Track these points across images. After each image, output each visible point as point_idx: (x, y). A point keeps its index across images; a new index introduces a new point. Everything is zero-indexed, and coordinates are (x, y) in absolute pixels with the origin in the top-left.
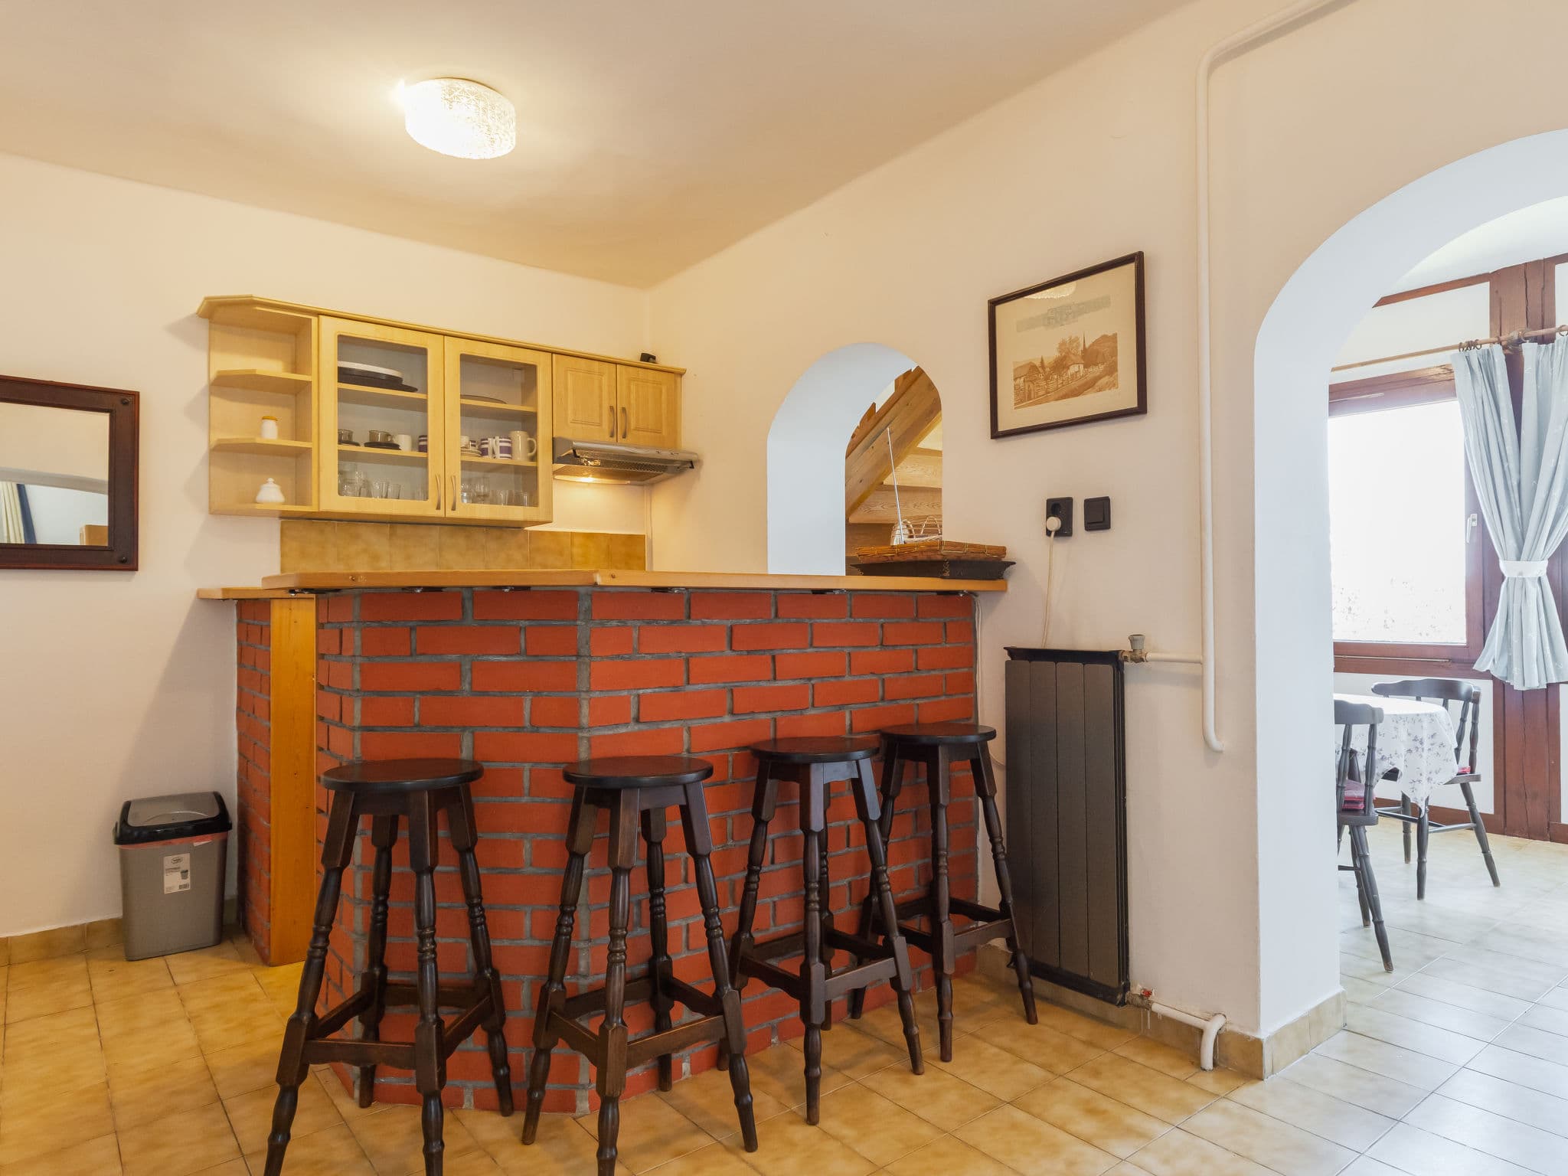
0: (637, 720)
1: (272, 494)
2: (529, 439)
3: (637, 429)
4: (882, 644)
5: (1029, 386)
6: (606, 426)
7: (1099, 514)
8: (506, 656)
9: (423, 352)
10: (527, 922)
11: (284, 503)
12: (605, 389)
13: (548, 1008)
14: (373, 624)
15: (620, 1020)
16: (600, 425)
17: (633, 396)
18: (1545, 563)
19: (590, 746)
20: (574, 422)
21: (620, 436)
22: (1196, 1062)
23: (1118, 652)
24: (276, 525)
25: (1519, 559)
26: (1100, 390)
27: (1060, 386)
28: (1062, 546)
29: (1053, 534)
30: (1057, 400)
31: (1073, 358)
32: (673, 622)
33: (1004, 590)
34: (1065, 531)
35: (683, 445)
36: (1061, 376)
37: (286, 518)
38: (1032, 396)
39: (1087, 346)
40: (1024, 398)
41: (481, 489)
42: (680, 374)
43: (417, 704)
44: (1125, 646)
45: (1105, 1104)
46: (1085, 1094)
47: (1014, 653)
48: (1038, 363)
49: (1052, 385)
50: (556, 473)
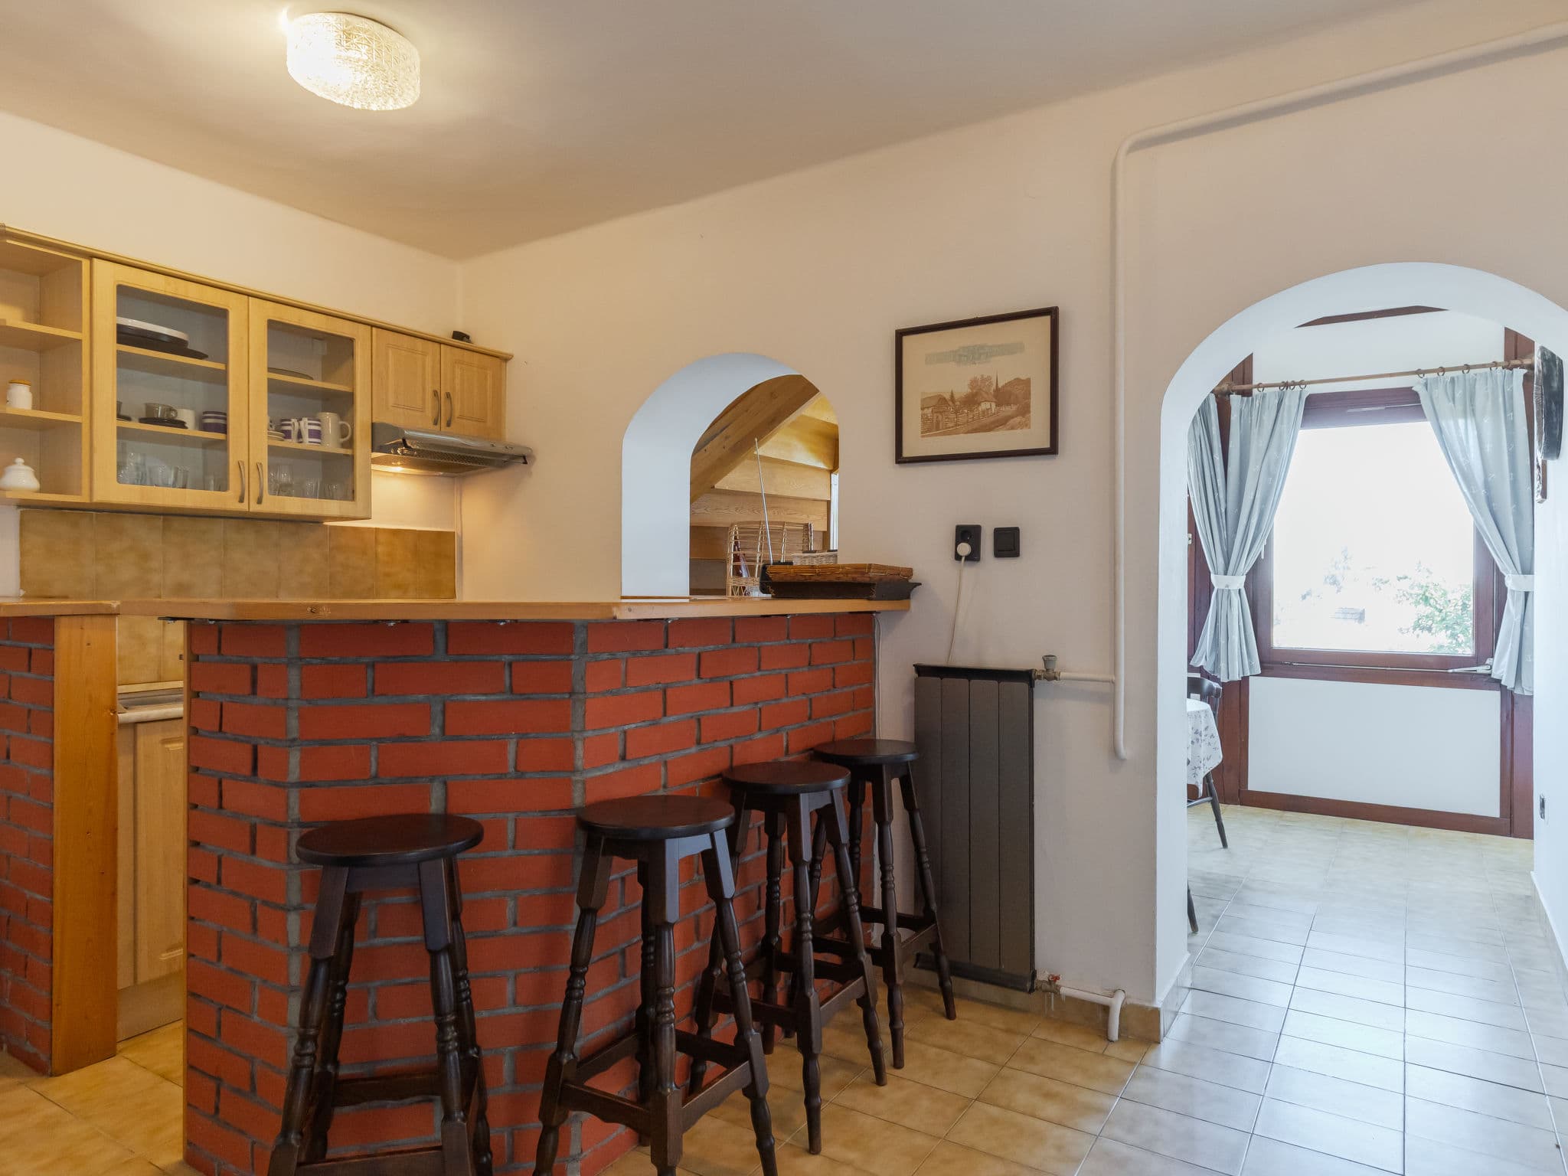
0: (623, 758)
1: (22, 479)
2: (341, 422)
3: (461, 417)
4: (809, 664)
5: (937, 417)
6: (429, 413)
7: (1008, 543)
8: (485, 694)
9: (222, 314)
10: (510, 988)
11: (41, 491)
12: (428, 369)
13: (561, 1081)
14: (314, 661)
15: (674, 1085)
16: (423, 410)
17: (457, 381)
18: (1244, 578)
19: (585, 789)
20: (396, 406)
21: (443, 423)
22: (1104, 1034)
23: (1031, 671)
24: (13, 517)
25: (1226, 574)
26: (1012, 428)
27: (970, 420)
28: (969, 571)
29: (963, 559)
30: (966, 433)
31: (985, 396)
32: (653, 652)
33: (907, 609)
34: (974, 557)
35: (507, 436)
36: (972, 411)
37: (27, 507)
38: (941, 427)
39: (1000, 386)
40: (931, 427)
41: (284, 477)
42: (505, 359)
43: (374, 753)
44: (1038, 665)
45: (1056, 1087)
46: (1034, 1079)
47: (922, 670)
48: (947, 396)
49: (962, 419)
50: (375, 461)
